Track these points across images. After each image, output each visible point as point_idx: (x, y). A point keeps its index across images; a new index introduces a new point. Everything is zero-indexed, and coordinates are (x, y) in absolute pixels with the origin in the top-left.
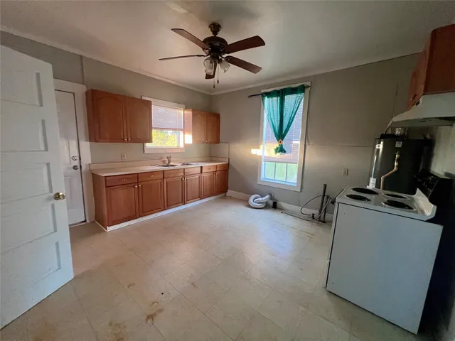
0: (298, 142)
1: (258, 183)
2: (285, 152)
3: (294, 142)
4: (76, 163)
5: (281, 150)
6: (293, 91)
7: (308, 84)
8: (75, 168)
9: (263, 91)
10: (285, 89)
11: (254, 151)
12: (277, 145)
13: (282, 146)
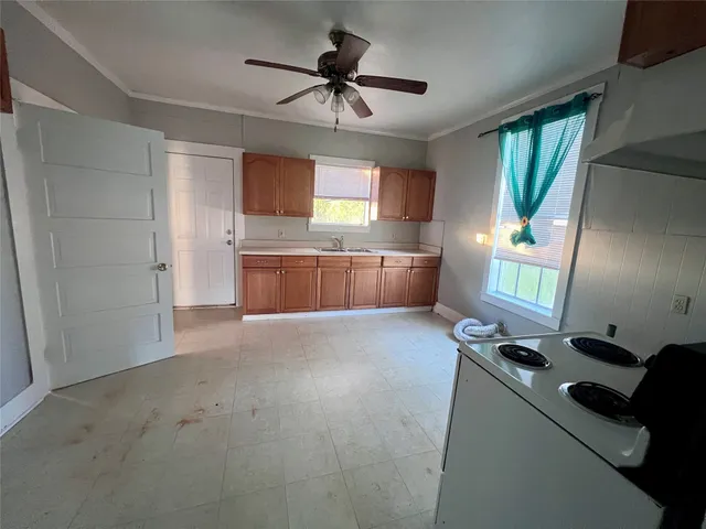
0: (565, 223)
1: (483, 298)
2: (532, 242)
3: (556, 222)
4: (230, 237)
5: (525, 237)
6: (562, 112)
7: (599, 88)
8: (229, 243)
9: (503, 122)
10: (543, 110)
11: (480, 238)
12: (518, 228)
13: (526, 229)
